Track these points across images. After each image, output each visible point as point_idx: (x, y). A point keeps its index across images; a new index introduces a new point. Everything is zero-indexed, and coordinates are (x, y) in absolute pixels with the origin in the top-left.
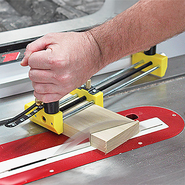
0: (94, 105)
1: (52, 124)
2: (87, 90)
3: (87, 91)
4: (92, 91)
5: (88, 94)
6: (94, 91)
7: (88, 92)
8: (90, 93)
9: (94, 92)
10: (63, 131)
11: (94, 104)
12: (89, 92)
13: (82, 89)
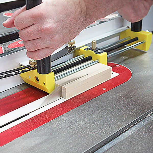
1: (44, 84)
2: (93, 50)
4: (97, 52)
5: (93, 53)
6: (99, 51)
8: (95, 53)
11: (99, 62)
13: (88, 50)
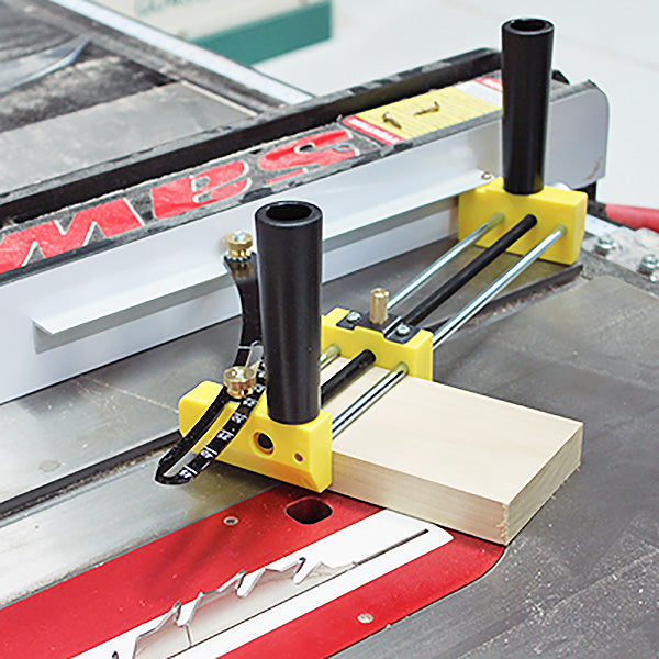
0: (408, 377)
1: (299, 458)
2: (371, 326)
3: (381, 331)
4: (393, 332)
5: (381, 342)
6: (403, 329)
7: (382, 335)
8: (390, 339)
9: (402, 335)
10: (333, 478)
11: (407, 374)
12: (385, 335)
13: (357, 328)
